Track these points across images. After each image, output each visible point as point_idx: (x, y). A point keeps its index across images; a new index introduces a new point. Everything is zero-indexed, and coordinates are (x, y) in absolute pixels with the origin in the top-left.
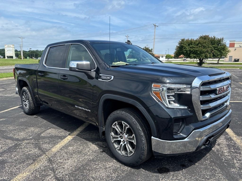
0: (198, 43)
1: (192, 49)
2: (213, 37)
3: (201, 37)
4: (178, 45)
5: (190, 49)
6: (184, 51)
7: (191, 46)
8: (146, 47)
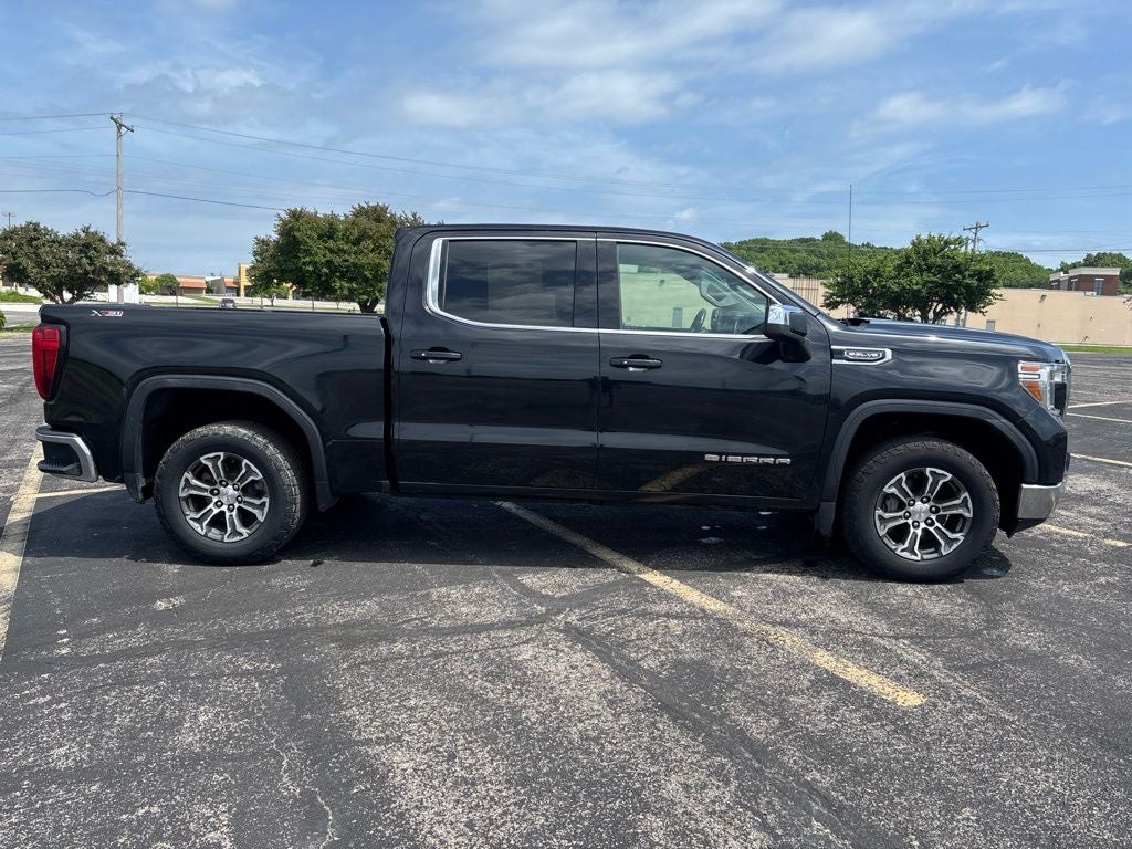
0: (356, 233)
1: (337, 260)
2: (410, 216)
3: (360, 212)
4: (275, 236)
5: (329, 256)
6: (304, 264)
7: (331, 244)
8: (91, 230)
